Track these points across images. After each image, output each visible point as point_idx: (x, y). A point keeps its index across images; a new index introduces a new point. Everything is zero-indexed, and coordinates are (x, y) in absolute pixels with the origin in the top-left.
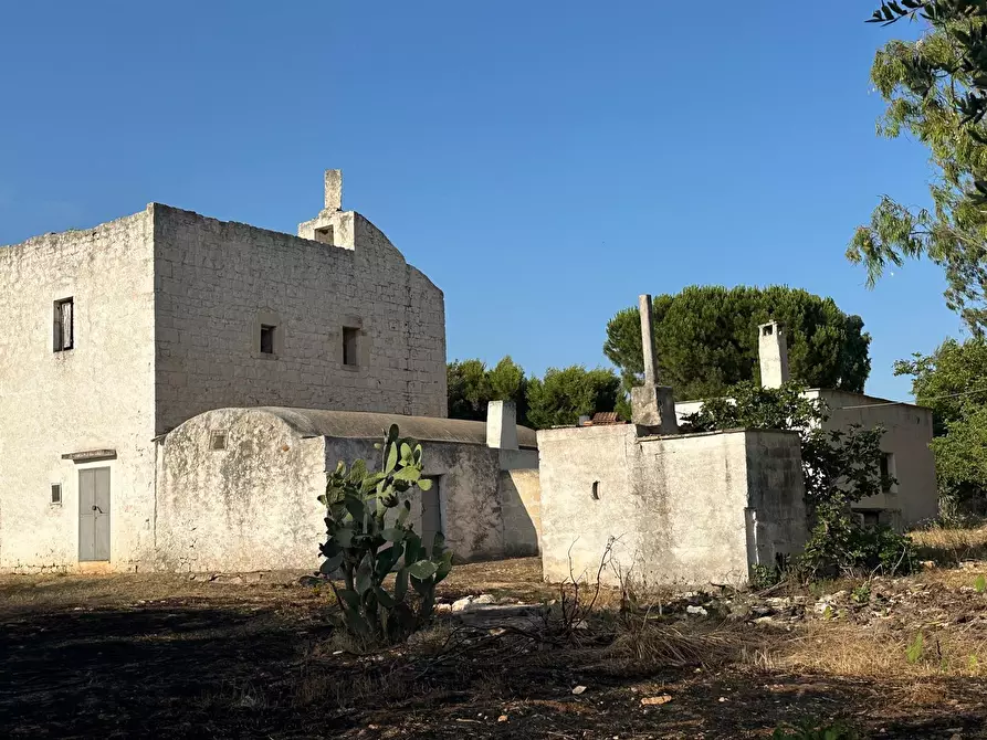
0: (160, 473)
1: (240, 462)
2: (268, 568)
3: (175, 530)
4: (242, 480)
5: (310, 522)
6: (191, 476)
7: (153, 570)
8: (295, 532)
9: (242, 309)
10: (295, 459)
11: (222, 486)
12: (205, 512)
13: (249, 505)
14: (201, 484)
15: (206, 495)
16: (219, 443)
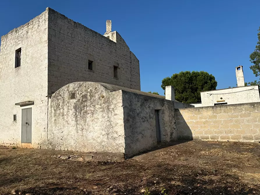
0: (50, 109)
1: (82, 103)
2: (94, 151)
3: (55, 132)
4: (83, 111)
5: (115, 130)
6: (61, 110)
7: (46, 148)
8: (108, 134)
9: (82, 53)
10: (107, 101)
11: (74, 114)
12: (67, 125)
13: (86, 122)
14: (65, 114)
15: (67, 118)
16: (73, 96)
